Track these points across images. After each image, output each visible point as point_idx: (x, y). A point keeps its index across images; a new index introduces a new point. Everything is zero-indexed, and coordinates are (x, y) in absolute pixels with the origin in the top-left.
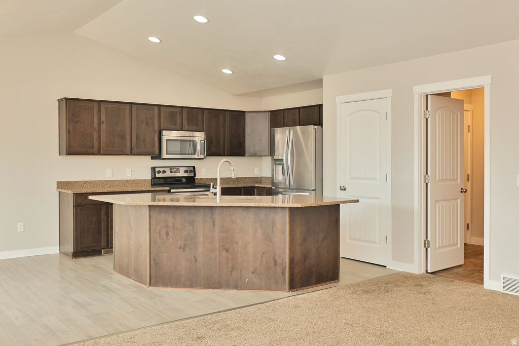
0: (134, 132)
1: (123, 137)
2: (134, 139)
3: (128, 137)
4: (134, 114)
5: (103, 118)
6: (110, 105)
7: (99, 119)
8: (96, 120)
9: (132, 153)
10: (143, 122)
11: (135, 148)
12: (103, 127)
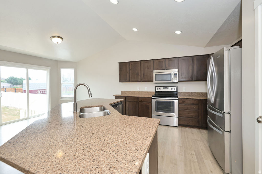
0: (142, 73)
1: (138, 75)
2: (142, 75)
3: (140, 74)
4: (142, 65)
5: (130, 68)
6: (133, 63)
7: (129, 69)
8: (128, 69)
9: (141, 81)
10: (146, 68)
11: (143, 79)
12: (130, 71)
